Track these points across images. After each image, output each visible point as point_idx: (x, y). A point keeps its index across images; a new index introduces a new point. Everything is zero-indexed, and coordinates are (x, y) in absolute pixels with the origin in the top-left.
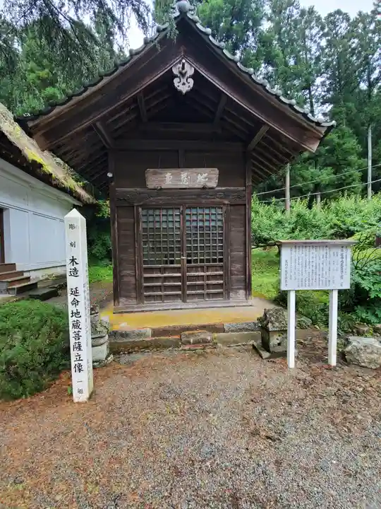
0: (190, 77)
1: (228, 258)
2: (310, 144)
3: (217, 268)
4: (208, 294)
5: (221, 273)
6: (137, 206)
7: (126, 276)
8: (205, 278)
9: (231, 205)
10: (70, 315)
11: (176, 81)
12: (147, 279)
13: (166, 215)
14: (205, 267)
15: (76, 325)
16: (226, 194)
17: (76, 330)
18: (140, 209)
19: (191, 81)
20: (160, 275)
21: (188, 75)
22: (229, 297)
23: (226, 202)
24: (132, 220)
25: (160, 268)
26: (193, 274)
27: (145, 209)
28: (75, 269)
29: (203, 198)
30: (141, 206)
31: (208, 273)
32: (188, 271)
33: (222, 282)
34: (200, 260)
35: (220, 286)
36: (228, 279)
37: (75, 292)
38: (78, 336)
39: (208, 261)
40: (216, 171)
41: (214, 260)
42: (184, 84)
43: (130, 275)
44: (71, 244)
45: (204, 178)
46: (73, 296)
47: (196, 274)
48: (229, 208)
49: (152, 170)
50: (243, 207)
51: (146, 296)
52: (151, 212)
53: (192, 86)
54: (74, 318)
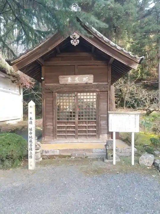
0: (78, 39)
1: (98, 118)
2: (134, 65)
3: (94, 123)
4: (89, 135)
5: (95, 125)
6: (55, 92)
7: (49, 125)
8: (87, 127)
9: (100, 91)
10: (29, 138)
11: (72, 41)
12: (59, 127)
13: (68, 96)
14: (87, 122)
15: (31, 141)
16: (97, 86)
17: (31, 143)
18: (56, 93)
19: (78, 41)
20: (65, 125)
21: (77, 38)
22: (99, 137)
23: (98, 90)
24: (52, 99)
25: (65, 122)
26: (80, 125)
27: (58, 93)
28: (31, 121)
29: (86, 89)
30: (57, 92)
31: (89, 125)
32: (79, 124)
33: (96, 129)
34: (91, 118)
35: (95, 131)
36: (99, 128)
37: (31, 130)
38: (31, 145)
39: (89, 119)
40: (92, 76)
41: (92, 119)
42: (75, 42)
43: (51, 125)
44: (30, 113)
45: (87, 79)
46: (30, 131)
47: (83, 125)
48: (99, 93)
49: (61, 76)
50: (107, 92)
51: (58, 136)
52: (61, 95)
53: (78, 43)
54: (30, 139)
